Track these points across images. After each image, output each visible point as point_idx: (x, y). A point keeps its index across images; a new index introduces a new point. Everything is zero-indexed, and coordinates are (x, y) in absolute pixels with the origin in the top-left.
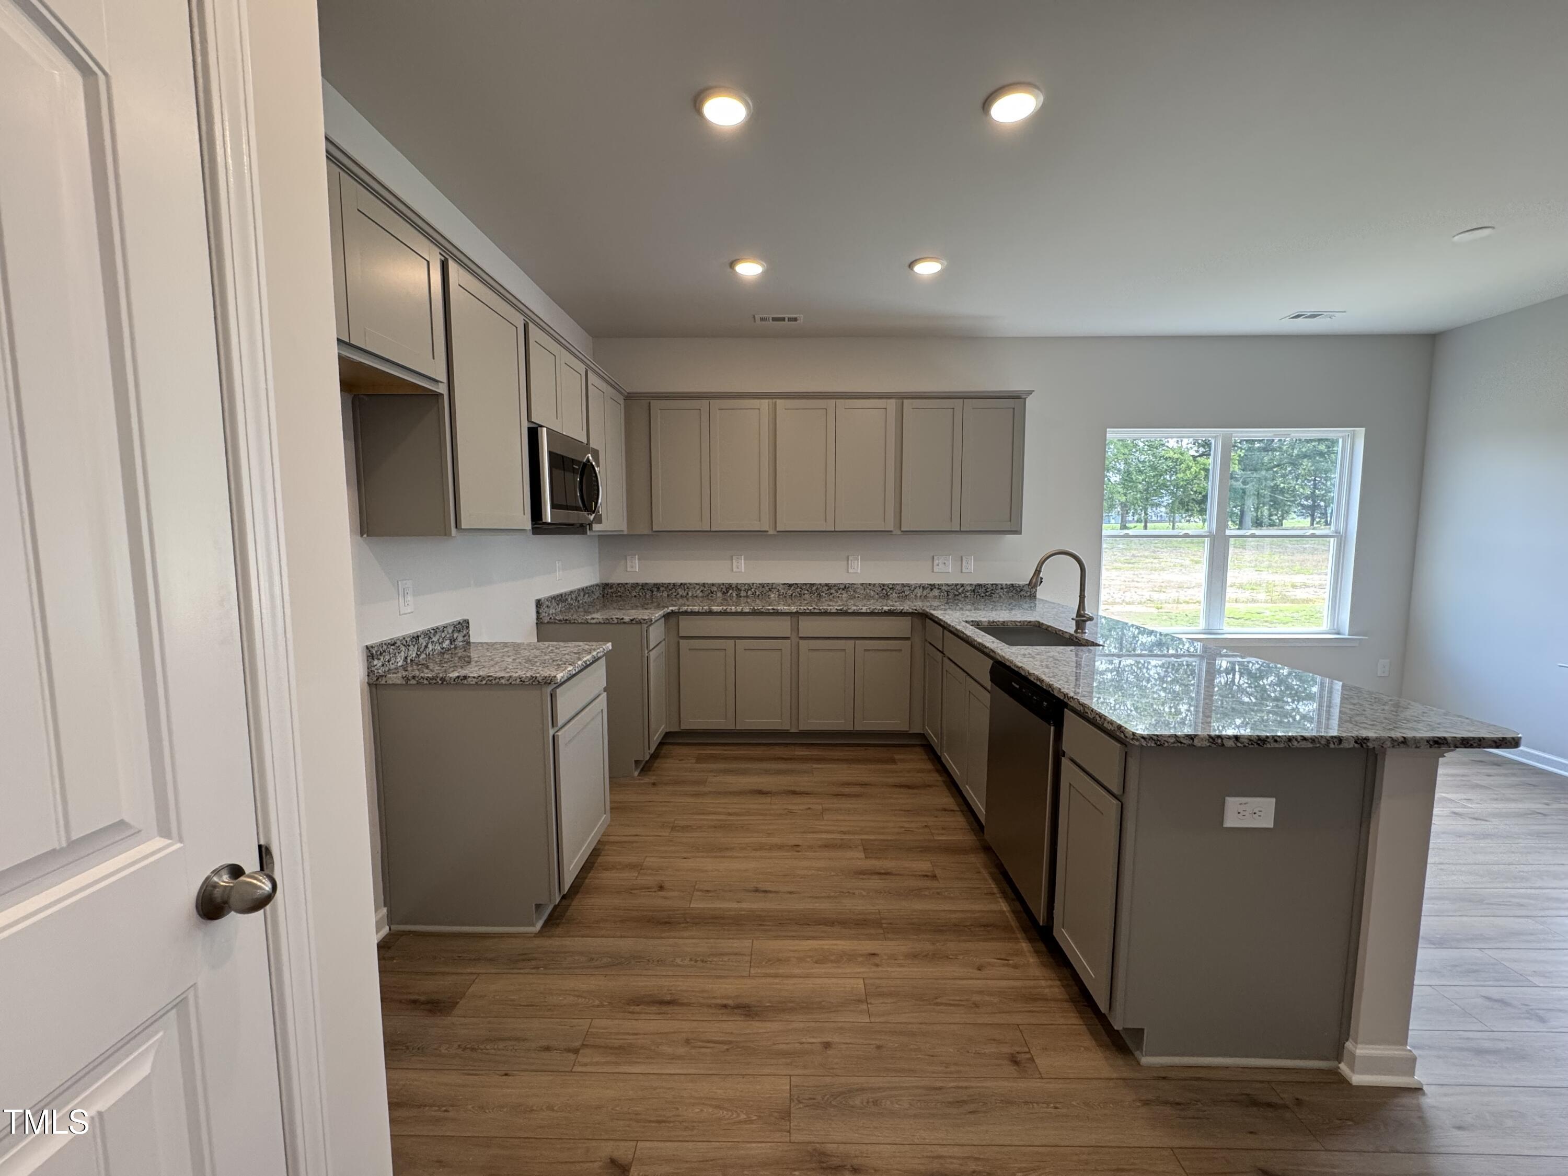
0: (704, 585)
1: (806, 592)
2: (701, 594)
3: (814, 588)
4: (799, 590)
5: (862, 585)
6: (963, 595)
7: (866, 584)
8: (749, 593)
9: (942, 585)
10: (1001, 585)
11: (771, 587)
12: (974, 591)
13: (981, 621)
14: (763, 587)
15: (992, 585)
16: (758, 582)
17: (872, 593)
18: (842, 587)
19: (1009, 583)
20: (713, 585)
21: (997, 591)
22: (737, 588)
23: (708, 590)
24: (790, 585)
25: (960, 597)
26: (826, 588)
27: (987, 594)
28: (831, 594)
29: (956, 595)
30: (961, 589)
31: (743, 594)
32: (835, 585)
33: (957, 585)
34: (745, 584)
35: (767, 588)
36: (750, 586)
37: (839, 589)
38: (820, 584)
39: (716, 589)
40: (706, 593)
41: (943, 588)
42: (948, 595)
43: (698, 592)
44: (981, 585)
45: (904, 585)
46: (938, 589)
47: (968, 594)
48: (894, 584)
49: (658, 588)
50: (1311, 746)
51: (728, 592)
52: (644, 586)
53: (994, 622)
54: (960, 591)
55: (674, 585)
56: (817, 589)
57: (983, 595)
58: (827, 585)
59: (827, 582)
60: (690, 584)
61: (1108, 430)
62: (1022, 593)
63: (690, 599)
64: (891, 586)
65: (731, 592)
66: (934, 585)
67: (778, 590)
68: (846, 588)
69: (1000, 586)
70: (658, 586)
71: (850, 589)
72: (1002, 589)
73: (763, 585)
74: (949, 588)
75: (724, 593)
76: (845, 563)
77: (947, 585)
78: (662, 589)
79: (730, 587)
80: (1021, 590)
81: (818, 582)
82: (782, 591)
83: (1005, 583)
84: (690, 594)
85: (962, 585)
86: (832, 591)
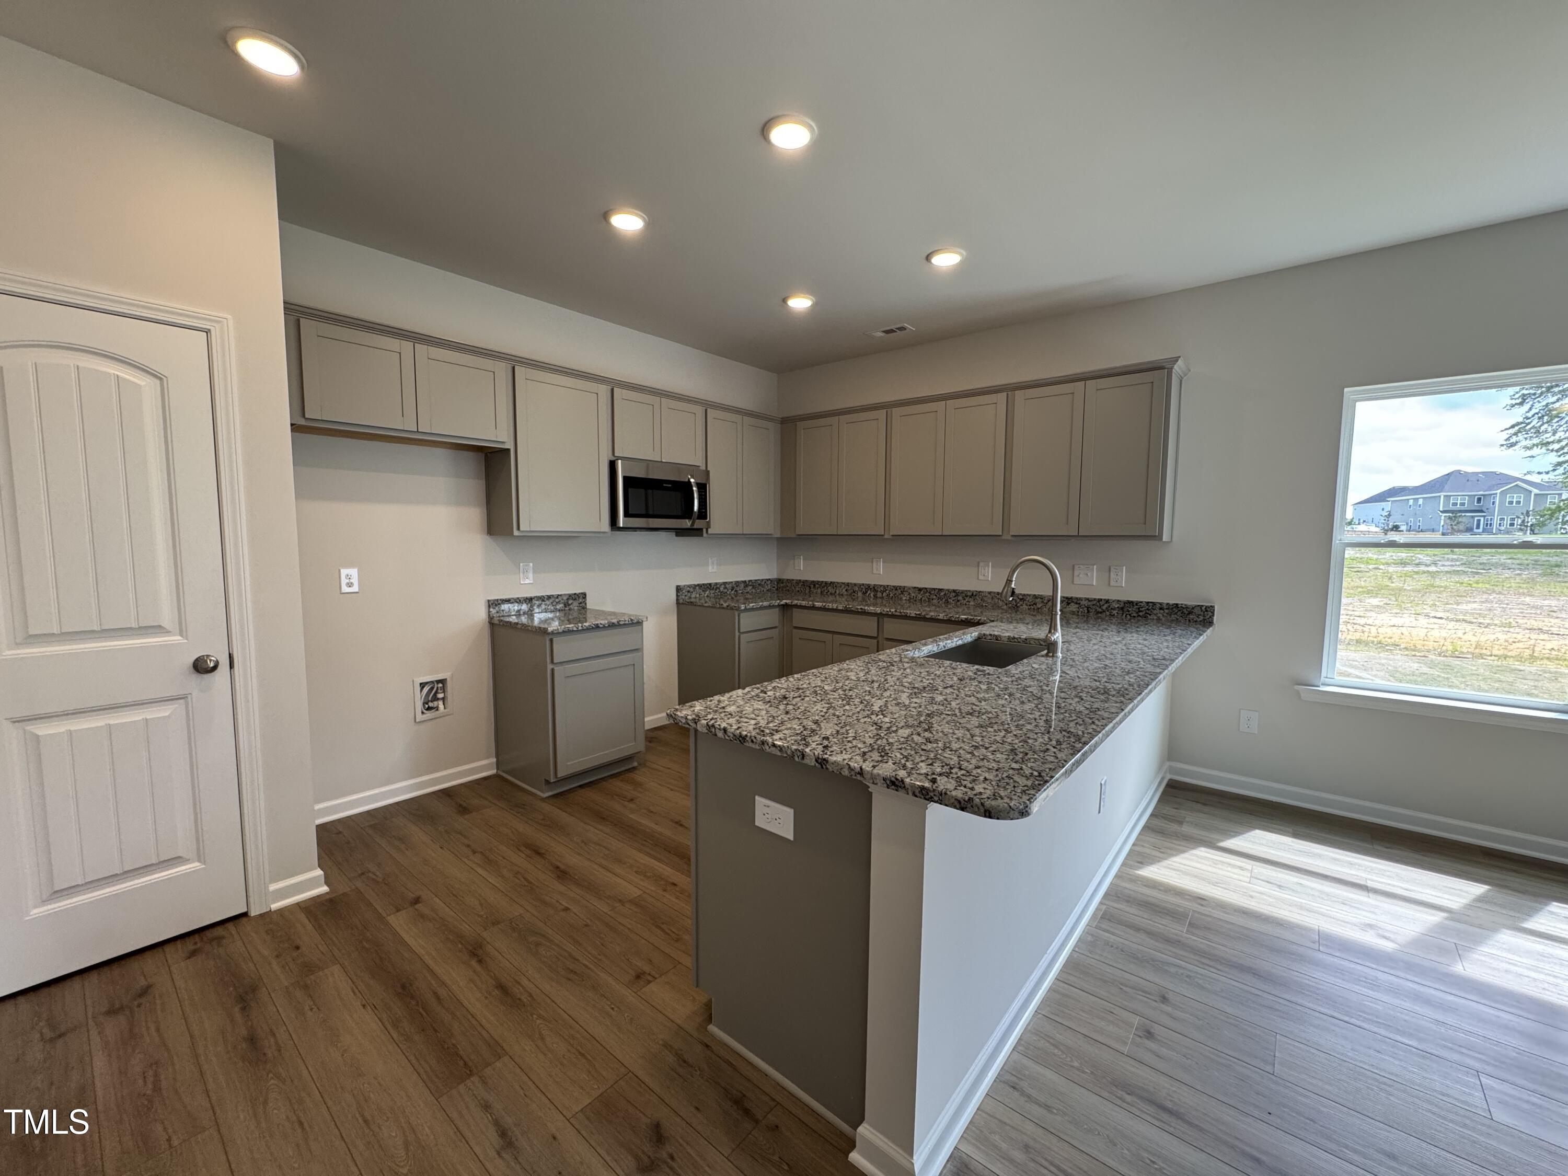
0: (848, 584)
1: (935, 597)
2: (846, 593)
3: (942, 594)
4: (928, 594)
5: (990, 593)
6: (1108, 613)
7: (994, 593)
8: (885, 594)
9: (1081, 599)
10: (1161, 604)
11: (903, 590)
12: (1122, 609)
13: (1000, 636)
14: (896, 589)
15: (1148, 603)
16: (892, 584)
17: (1001, 603)
18: (969, 594)
19: (1171, 602)
20: (855, 585)
21: (1155, 612)
22: (874, 589)
23: (852, 590)
24: (920, 590)
25: (1103, 615)
26: (954, 594)
27: (1141, 614)
28: (958, 601)
29: (1098, 613)
30: (1106, 606)
31: (879, 595)
32: (963, 592)
33: (1100, 600)
34: (881, 586)
35: (899, 591)
36: (885, 588)
37: (967, 596)
38: (948, 590)
39: (857, 589)
40: (850, 592)
41: (1083, 603)
42: (1088, 612)
43: (844, 590)
44: (1132, 602)
45: (1035, 597)
46: (1076, 603)
47: (1115, 612)
48: (1024, 595)
49: (814, 585)
50: (779, 754)
51: (866, 592)
52: (805, 582)
53: (1014, 638)
54: (1104, 608)
55: (826, 583)
56: (945, 594)
57: (1135, 614)
58: (954, 591)
59: (955, 588)
60: (838, 583)
61: (1346, 390)
62: (1191, 617)
63: (837, 597)
64: (1021, 597)
65: (869, 592)
66: (1071, 598)
67: (909, 594)
68: (973, 595)
69: (1158, 606)
70: (814, 584)
71: (977, 597)
72: (1161, 609)
73: (896, 588)
74: (1090, 603)
75: (864, 593)
76: (976, 569)
77: (1088, 599)
78: (817, 586)
79: (868, 587)
80: (1190, 613)
81: (946, 588)
82: (913, 595)
83: (1166, 602)
84: (838, 592)
85: (1107, 601)
86: (960, 598)
